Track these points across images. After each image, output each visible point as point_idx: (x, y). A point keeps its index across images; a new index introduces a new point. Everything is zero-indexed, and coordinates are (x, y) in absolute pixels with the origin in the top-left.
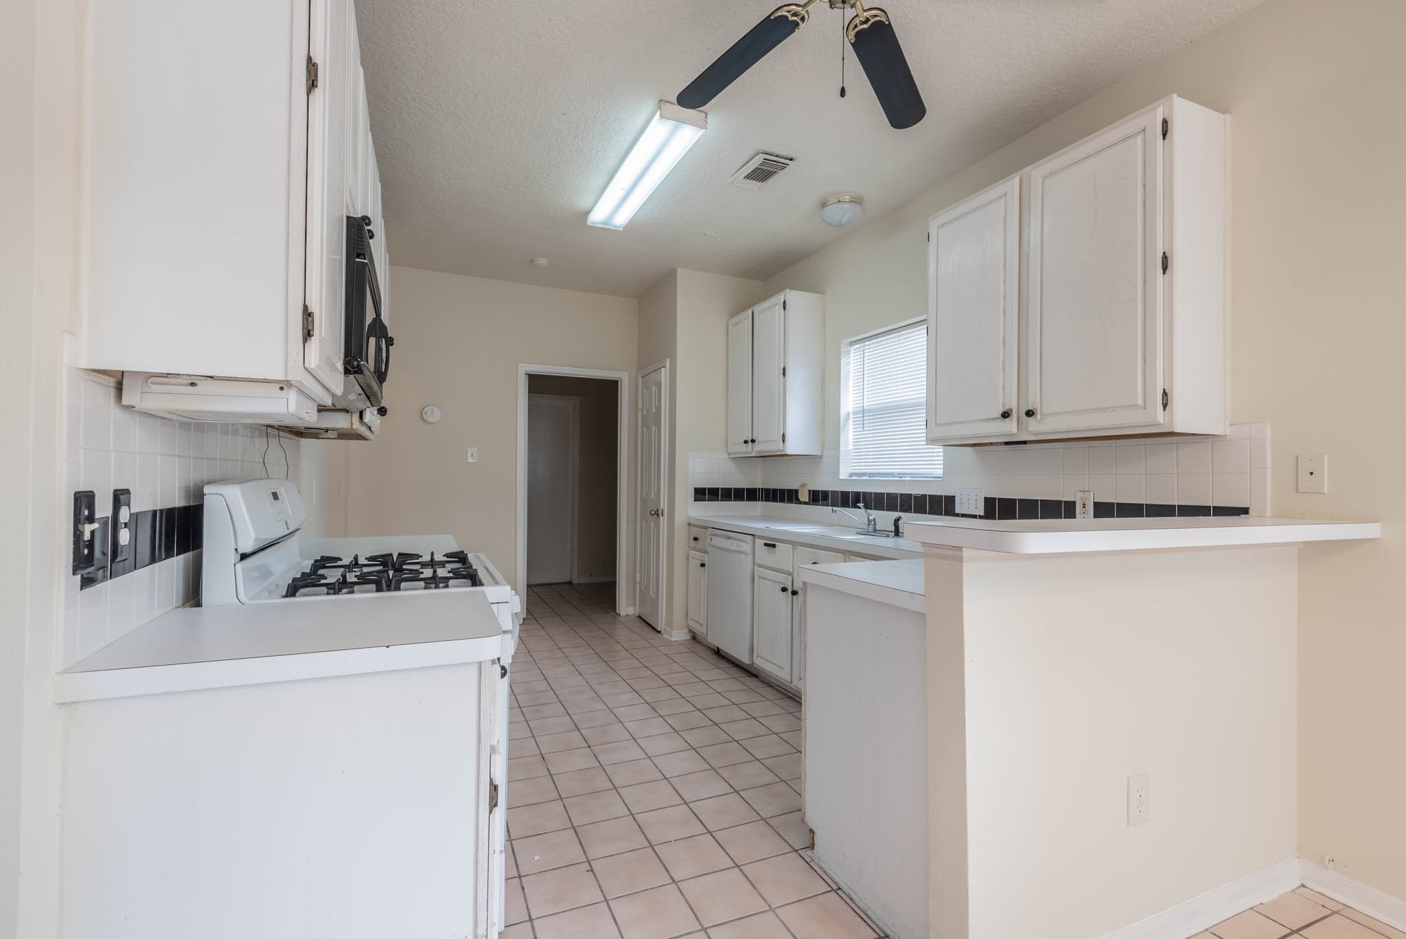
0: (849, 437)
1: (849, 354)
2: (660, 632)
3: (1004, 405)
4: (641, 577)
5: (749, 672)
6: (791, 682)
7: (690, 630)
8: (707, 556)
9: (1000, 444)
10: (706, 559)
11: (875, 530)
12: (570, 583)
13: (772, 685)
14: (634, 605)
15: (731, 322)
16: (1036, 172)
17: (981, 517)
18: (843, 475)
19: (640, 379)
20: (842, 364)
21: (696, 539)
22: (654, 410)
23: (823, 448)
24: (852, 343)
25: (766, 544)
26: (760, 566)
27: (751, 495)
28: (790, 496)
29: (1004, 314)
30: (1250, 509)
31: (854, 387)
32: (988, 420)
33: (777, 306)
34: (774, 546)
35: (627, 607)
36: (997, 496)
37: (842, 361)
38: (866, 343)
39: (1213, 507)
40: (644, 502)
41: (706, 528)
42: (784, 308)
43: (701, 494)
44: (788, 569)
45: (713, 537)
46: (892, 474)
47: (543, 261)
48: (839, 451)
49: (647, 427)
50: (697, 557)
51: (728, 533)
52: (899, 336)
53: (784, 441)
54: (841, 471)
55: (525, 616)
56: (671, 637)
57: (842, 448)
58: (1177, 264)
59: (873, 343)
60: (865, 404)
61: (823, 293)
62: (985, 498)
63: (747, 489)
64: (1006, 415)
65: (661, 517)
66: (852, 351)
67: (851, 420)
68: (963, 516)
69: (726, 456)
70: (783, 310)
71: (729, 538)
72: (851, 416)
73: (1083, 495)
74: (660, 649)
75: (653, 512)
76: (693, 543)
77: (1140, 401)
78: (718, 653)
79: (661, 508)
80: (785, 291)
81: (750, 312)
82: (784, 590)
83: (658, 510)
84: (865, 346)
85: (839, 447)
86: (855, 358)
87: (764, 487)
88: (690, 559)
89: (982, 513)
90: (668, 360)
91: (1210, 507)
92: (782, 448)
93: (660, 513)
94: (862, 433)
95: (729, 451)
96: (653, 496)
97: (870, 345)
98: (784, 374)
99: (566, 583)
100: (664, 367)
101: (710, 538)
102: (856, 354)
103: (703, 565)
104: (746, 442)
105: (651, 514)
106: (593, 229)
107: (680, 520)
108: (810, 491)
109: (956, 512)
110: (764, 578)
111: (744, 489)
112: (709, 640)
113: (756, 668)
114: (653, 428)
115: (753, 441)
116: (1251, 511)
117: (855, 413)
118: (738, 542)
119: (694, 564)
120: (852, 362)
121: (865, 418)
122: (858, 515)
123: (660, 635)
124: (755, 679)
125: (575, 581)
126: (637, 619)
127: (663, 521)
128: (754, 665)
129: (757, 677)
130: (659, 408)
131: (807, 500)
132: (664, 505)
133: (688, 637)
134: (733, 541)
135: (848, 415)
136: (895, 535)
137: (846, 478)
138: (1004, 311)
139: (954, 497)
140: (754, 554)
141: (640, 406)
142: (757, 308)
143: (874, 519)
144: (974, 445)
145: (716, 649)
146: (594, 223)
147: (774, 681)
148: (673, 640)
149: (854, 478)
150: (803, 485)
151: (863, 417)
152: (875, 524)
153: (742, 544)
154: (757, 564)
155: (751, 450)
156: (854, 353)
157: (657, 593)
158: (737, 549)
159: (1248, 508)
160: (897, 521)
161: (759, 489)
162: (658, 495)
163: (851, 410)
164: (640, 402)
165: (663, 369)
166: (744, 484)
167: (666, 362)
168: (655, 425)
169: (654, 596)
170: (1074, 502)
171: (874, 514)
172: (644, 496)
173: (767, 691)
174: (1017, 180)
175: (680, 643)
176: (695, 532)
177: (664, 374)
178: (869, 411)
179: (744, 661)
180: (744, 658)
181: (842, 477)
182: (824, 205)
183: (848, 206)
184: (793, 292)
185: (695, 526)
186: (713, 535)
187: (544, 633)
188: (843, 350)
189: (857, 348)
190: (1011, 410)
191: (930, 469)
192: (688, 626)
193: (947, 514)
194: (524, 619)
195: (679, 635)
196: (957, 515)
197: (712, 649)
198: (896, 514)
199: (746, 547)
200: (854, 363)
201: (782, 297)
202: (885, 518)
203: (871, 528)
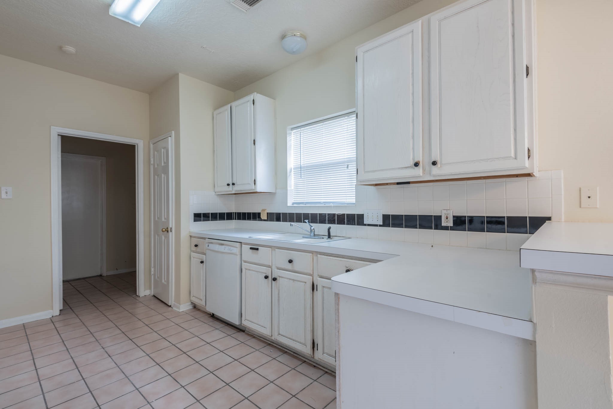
0: (292, 182)
1: (291, 135)
2: (170, 306)
3: (413, 159)
4: (155, 271)
5: (240, 329)
6: (272, 336)
7: (192, 302)
8: (205, 256)
9: (394, 184)
10: (204, 258)
11: (315, 235)
12: (101, 276)
13: (256, 336)
14: (150, 289)
15: (215, 113)
16: (435, 17)
17: (380, 226)
18: (289, 204)
19: (152, 145)
20: (288, 140)
21: (196, 246)
22: (163, 164)
23: (276, 189)
24: (293, 129)
25: (251, 248)
26: (245, 262)
27: (229, 216)
28: (256, 216)
29: (413, 104)
30: (552, 218)
31: (294, 154)
32: (402, 168)
33: (249, 103)
34: (257, 249)
35: (144, 291)
36: (391, 214)
37: (288, 138)
38: (301, 129)
39: (529, 217)
40: (156, 223)
41: (204, 238)
42: (254, 104)
43: (198, 217)
44: (269, 264)
45: (209, 244)
46: (320, 203)
47: (71, 49)
48: (287, 190)
49: (158, 176)
50: (196, 257)
51: (222, 241)
52: (322, 125)
53: (255, 184)
54: (288, 201)
55: (62, 308)
56: (179, 308)
57: (288, 188)
58: (534, 72)
59: (305, 129)
60: (302, 163)
61: (274, 99)
62: (383, 215)
63: (226, 213)
64: (416, 164)
65: (170, 233)
66: (292, 134)
67: (293, 172)
68: (369, 225)
69: (214, 193)
70: (252, 105)
71: (222, 245)
72: (293, 170)
73: (446, 212)
74: (173, 320)
75: (164, 230)
76: (194, 248)
77: (513, 155)
78: (213, 316)
79: (170, 227)
80: (253, 94)
81: (229, 106)
82: (266, 277)
83: (167, 228)
84: (301, 130)
85: (287, 188)
86: (294, 137)
87: (236, 212)
88: (192, 258)
89: (382, 224)
90: (173, 132)
91: (527, 217)
92: (254, 188)
93: (169, 230)
94: (300, 180)
95: (216, 190)
96: (163, 220)
97: (304, 130)
98: (254, 144)
99: (97, 276)
100: (170, 136)
101: (207, 245)
102: (294, 135)
103: (202, 262)
104: (228, 185)
105: (163, 231)
106: (115, 19)
107: (184, 234)
108: (268, 213)
109: (365, 223)
110: (250, 270)
111: (225, 213)
112: (207, 310)
113: (243, 326)
114: (163, 175)
115: (233, 184)
116: (552, 219)
117: (294, 169)
118: (229, 247)
119: (195, 261)
120: (292, 140)
121: (302, 172)
122: (306, 226)
123: (170, 308)
124: (243, 333)
125: (105, 274)
126: (153, 298)
127: (172, 235)
128: (242, 325)
129: (243, 331)
130: (167, 163)
131: (266, 219)
132: (172, 224)
133: (191, 307)
134: (225, 246)
135: (291, 169)
136: (329, 238)
137: (290, 205)
138: (413, 102)
139: (363, 215)
140: (241, 255)
141: (152, 162)
142: (234, 104)
143: (314, 229)
144: (376, 185)
145: (211, 314)
146: (115, 15)
147: (256, 334)
148: (181, 311)
149: (294, 205)
150: (264, 210)
151: (301, 170)
152: (314, 232)
153: (232, 248)
154: (243, 260)
155: (231, 190)
156: (293, 135)
157: (168, 281)
158: (229, 251)
159: (551, 217)
160: (329, 229)
161: (234, 213)
162: (168, 219)
163: (293, 167)
164: (152, 160)
165: (169, 138)
166: (225, 210)
167: (172, 133)
168: (164, 174)
169: (166, 283)
170: (441, 216)
171: (314, 225)
172: (156, 219)
173: (252, 342)
174: (420, 22)
175: (186, 313)
176: (195, 241)
177: (171, 141)
178: (304, 167)
179: (236, 323)
180: (236, 322)
181: (288, 205)
182: (283, 37)
183: (299, 39)
184: (258, 95)
185: (195, 237)
186: (209, 243)
187: (78, 320)
188: (288, 132)
189: (295, 132)
190: (419, 162)
191: (346, 199)
192: (191, 300)
193: (358, 224)
194: (60, 310)
195: (185, 307)
196: (365, 225)
197: (209, 314)
198: (327, 226)
199: (236, 250)
200: (293, 140)
201: (252, 96)
202: (321, 228)
203: (312, 234)
